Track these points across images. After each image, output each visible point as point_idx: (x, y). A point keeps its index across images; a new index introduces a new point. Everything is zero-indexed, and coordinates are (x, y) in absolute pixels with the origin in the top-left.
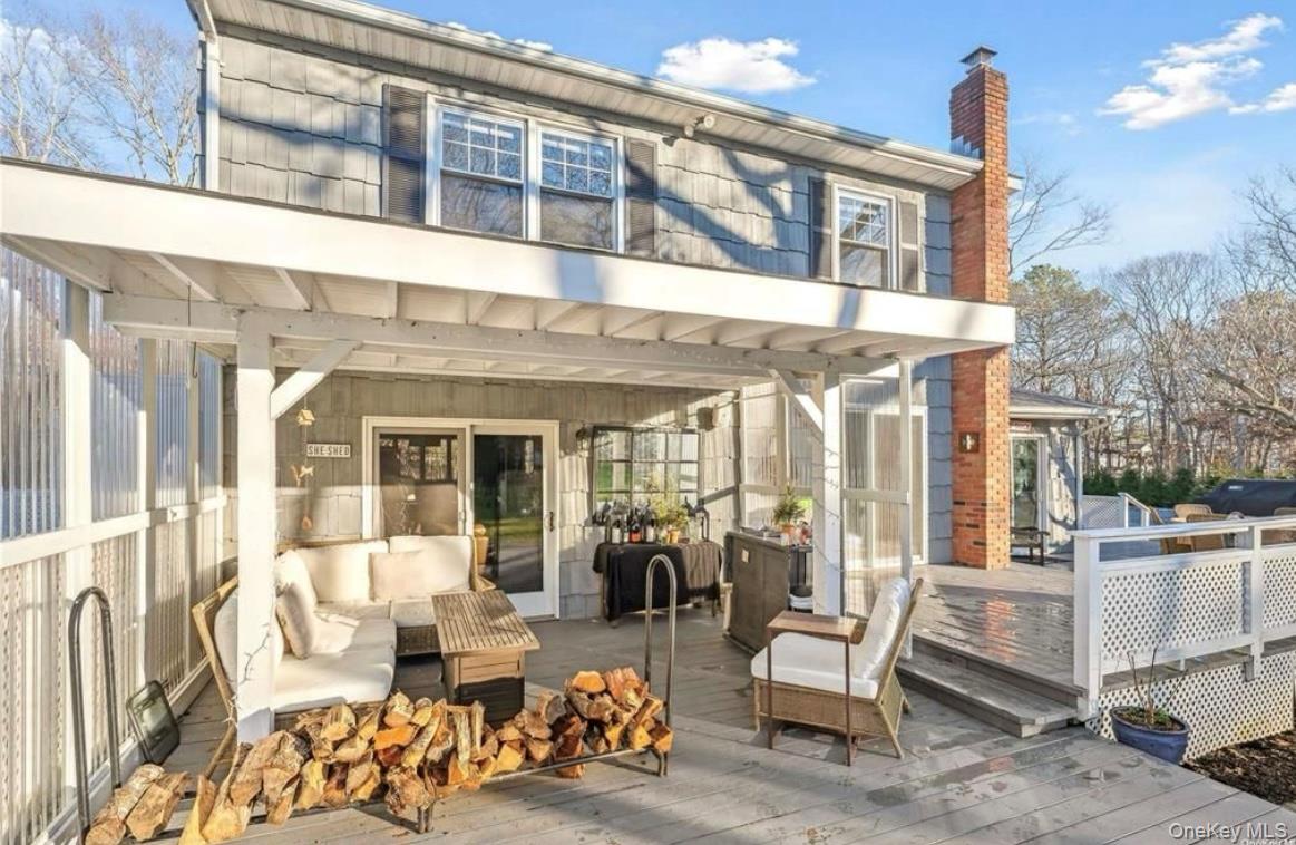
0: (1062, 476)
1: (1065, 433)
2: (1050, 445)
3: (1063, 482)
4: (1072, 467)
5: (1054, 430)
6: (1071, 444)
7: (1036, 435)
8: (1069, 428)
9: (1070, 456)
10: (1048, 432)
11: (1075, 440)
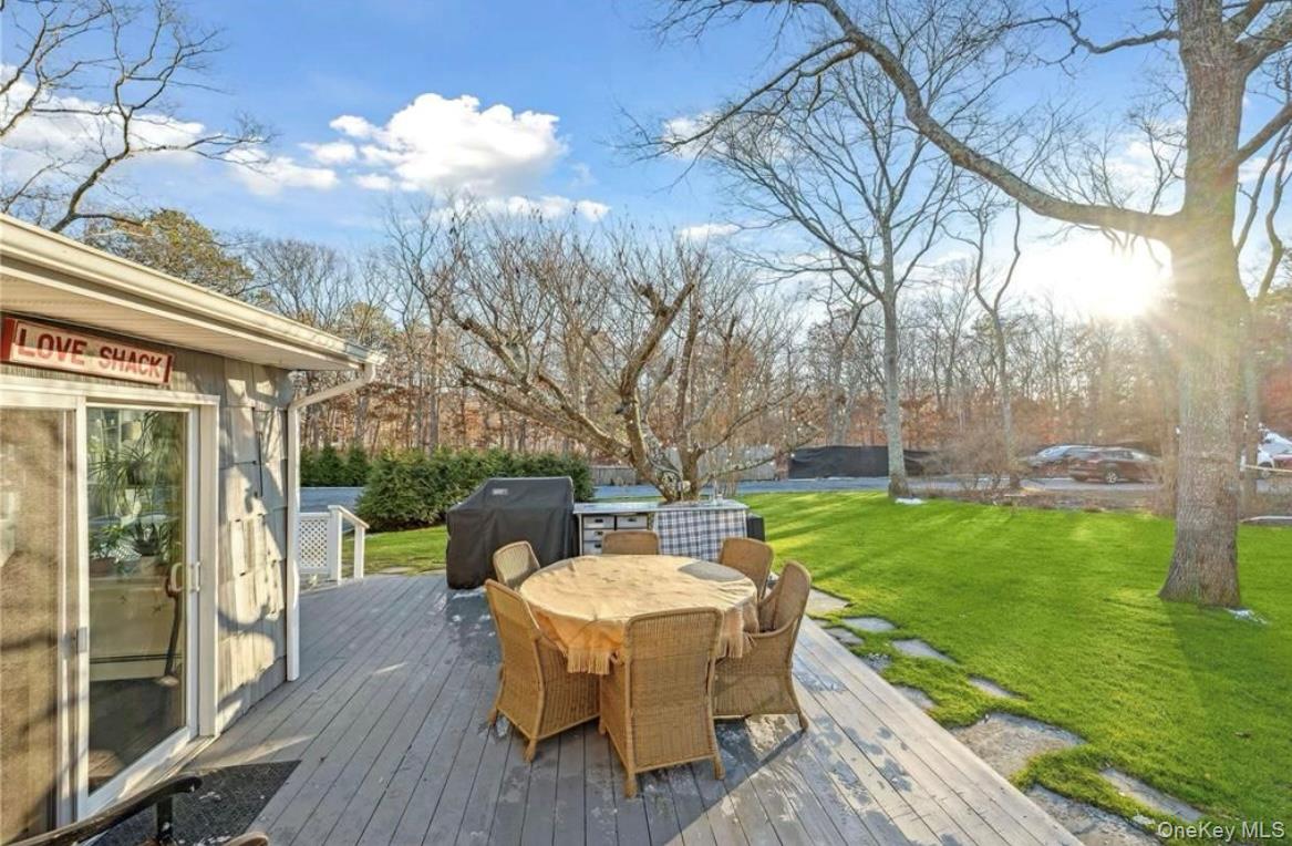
0: (257, 505)
1: (267, 399)
2: (225, 425)
3: (257, 524)
4: (277, 476)
5: (238, 386)
6: (277, 424)
7: (181, 395)
8: (274, 383)
9: (274, 448)
10: (223, 392)
11: (285, 414)
